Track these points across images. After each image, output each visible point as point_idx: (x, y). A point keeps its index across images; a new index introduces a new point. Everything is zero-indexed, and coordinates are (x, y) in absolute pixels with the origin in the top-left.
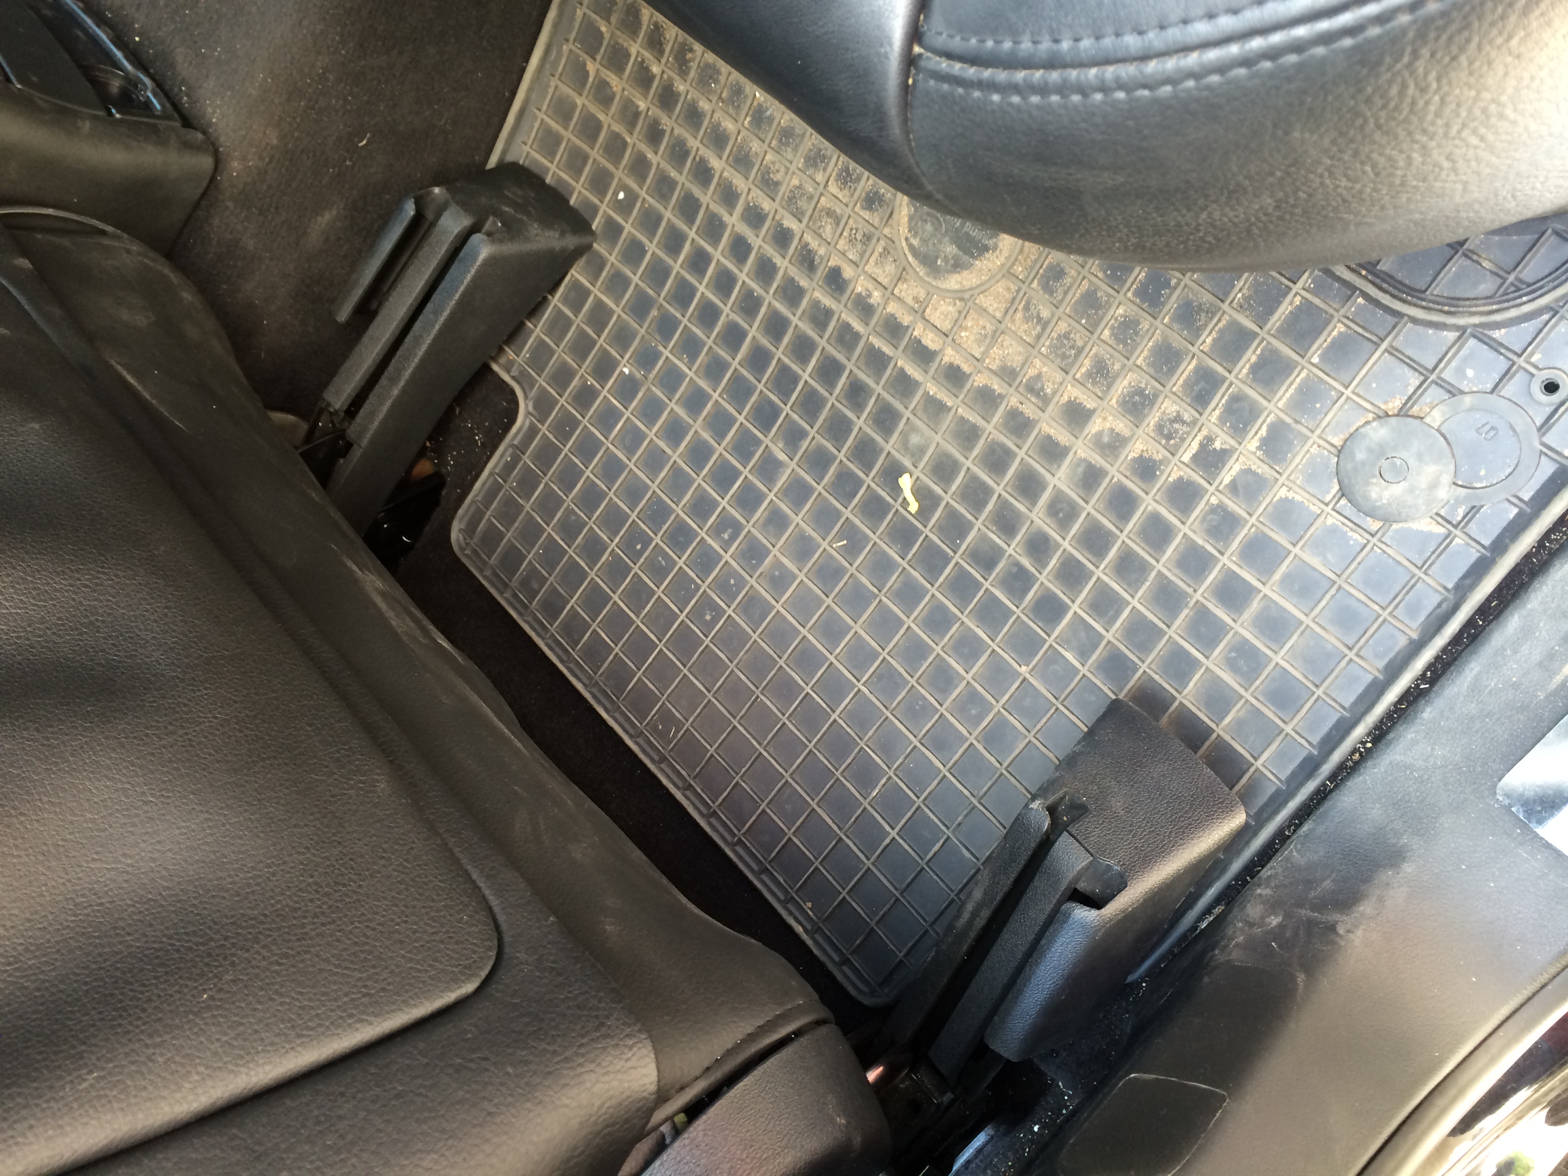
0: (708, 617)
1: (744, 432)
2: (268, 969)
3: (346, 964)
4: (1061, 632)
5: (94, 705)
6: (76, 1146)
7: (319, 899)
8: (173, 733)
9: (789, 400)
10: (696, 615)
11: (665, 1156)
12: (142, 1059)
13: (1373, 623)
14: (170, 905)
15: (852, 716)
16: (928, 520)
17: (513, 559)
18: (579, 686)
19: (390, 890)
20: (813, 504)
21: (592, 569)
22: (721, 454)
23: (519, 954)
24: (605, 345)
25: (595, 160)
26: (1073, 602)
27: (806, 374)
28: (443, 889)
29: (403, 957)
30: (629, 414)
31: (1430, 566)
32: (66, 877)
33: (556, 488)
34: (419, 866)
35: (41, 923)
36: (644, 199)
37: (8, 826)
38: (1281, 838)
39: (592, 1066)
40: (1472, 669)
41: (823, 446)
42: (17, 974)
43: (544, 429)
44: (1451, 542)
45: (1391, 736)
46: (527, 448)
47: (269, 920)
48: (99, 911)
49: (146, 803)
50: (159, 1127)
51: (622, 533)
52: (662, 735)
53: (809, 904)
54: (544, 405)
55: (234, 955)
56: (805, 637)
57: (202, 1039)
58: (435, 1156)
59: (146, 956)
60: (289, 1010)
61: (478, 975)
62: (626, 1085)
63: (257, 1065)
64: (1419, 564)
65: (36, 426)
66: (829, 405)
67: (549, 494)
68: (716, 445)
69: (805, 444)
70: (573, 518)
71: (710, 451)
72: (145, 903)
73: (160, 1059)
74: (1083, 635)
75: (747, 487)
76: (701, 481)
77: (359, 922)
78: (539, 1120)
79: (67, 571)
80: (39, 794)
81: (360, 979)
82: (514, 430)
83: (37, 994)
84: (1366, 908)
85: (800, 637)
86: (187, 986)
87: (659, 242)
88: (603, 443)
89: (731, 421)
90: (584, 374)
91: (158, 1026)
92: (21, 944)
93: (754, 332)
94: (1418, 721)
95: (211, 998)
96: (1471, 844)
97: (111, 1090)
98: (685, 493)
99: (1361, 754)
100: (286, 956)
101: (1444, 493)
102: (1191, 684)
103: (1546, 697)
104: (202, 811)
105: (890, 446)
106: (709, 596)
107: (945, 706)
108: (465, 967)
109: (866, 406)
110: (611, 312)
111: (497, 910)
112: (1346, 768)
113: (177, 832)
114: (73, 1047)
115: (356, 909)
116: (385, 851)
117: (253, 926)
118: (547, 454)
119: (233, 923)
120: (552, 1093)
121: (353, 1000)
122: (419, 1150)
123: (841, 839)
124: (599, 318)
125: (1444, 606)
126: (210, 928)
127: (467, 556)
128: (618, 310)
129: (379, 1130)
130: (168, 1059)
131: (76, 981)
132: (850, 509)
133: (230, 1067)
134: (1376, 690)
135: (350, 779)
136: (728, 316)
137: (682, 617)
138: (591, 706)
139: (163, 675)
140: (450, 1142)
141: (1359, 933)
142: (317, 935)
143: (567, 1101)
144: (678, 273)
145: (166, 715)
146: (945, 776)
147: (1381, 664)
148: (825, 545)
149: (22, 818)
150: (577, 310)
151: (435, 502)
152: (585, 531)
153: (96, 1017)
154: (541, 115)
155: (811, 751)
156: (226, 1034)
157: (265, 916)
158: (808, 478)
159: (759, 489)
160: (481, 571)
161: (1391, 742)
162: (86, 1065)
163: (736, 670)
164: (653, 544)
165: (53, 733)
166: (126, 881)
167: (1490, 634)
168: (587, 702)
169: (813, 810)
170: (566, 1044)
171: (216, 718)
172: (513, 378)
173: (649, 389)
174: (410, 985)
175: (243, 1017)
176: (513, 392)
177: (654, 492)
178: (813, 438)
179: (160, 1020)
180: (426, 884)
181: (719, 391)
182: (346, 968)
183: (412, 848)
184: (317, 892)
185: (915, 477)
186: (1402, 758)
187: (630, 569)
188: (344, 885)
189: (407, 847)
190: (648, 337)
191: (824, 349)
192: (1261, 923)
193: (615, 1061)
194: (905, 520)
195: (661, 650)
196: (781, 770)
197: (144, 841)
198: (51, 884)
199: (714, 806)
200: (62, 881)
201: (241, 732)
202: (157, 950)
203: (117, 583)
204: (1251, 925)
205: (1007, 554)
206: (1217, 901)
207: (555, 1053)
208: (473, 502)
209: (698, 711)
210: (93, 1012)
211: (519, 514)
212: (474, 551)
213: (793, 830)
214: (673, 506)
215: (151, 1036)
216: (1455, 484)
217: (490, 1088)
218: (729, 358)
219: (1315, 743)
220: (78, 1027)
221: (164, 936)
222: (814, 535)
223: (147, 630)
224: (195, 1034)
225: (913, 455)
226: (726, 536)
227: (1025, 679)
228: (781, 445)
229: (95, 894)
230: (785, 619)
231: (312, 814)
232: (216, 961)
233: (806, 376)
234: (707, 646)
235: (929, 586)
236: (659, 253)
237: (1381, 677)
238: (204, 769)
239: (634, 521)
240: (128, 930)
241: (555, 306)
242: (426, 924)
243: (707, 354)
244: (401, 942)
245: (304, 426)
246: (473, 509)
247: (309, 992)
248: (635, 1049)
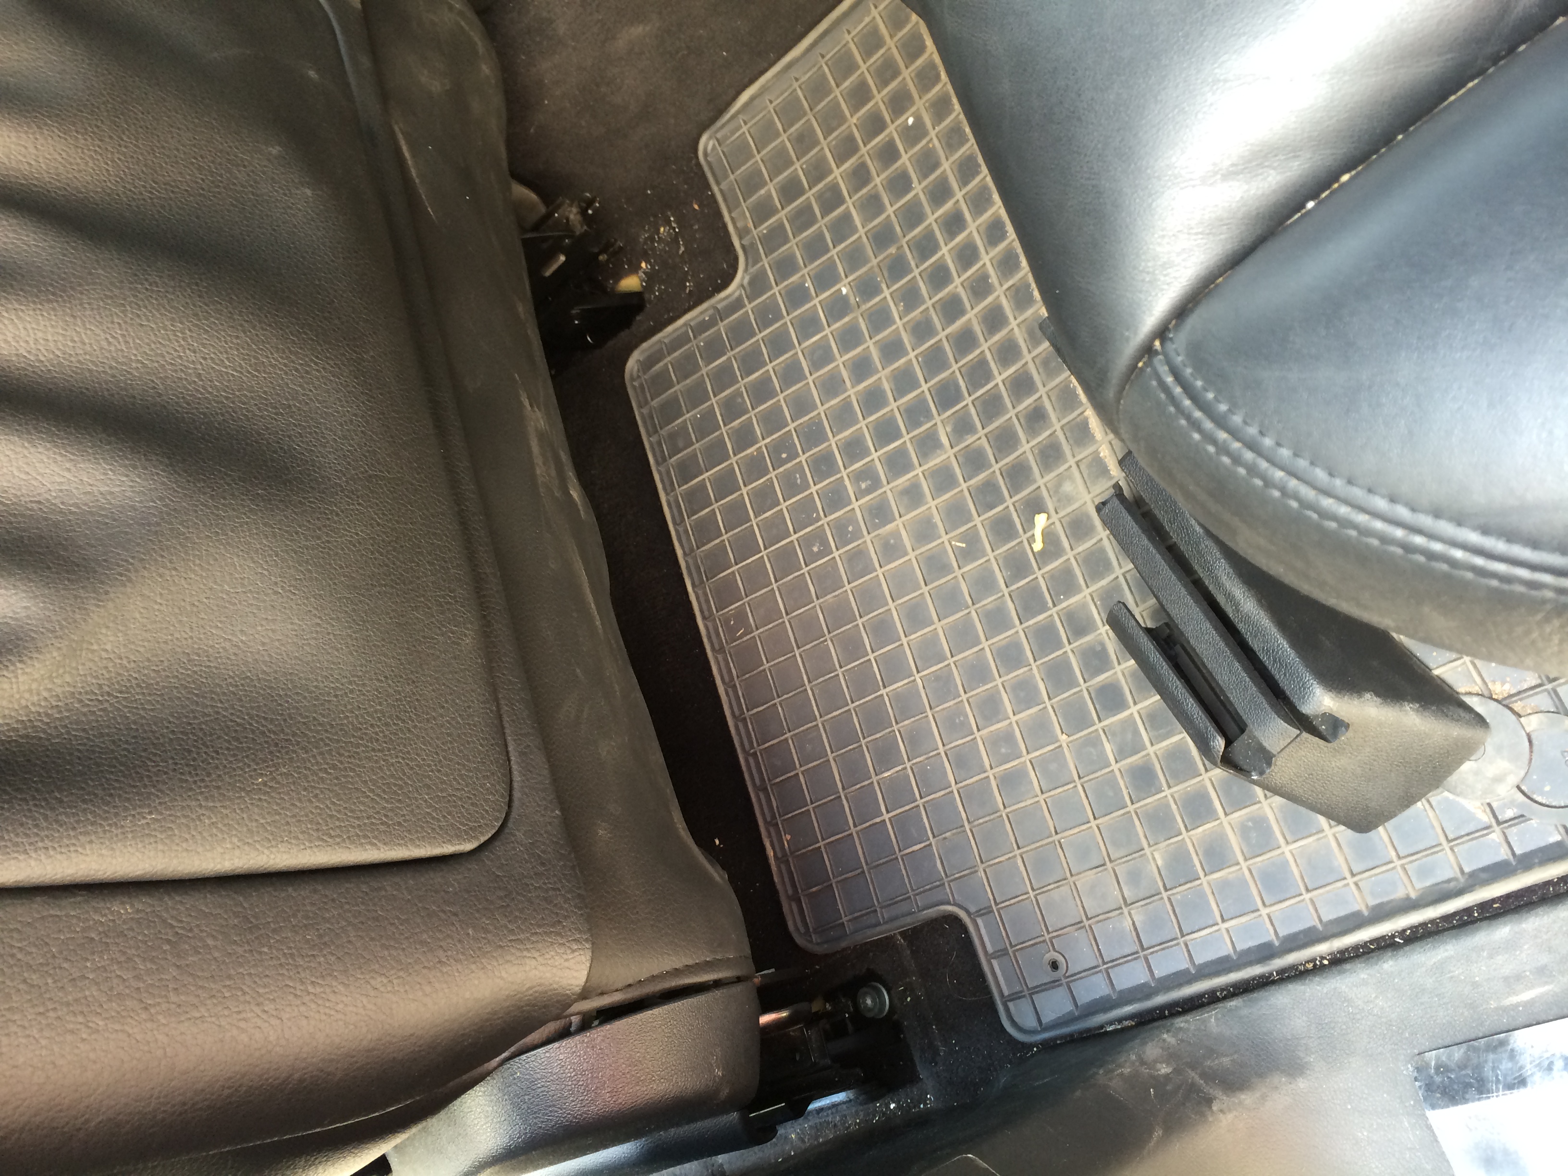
0: (815, 549)
1: (921, 401)
2: (317, 775)
3: (379, 791)
4: (1112, 723)
5: (265, 489)
6: (118, 868)
7: (379, 727)
8: (319, 538)
9: (974, 392)
10: (806, 542)
11: (563, 1043)
12: (194, 817)
13: (1385, 864)
14: (261, 688)
15: (897, 698)
16: (1045, 564)
17: (671, 410)
18: (679, 552)
19: (438, 738)
20: (952, 496)
21: (735, 455)
22: (892, 410)
23: (519, 834)
24: (836, 257)
25: (904, 79)
26: (1135, 703)
27: (1000, 377)
28: (480, 752)
29: (426, 801)
30: (828, 332)
31: (1458, 844)
32: (190, 634)
33: (736, 366)
34: (469, 724)
35: (157, 666)
36: (931, 139)
37: (161, 576)
38: (1211, 999)
39: (536, 954)
40: (1447, 950)
41: (984, 449)
42: (124, 703)
43: (749, 307)
44: (1487, 834)
45: (1348, 966)
46: (727, 317)
47: (333, 731)
48: (205, 672)
49: (276, 593)
50: (188, 873)
51: (774, 436)
52: (731, 631)
53: (788, 837)
54: (758, 285)
55: (295, 752)
56: (890, 609)
57: (245, 816)
58: (385, 981)
59: (228, 727)
60: (320, 814)
61: (478, 839)
62: (557, 979)
63: (278, 852)
64: (1451, 836)
65: (309, 192)
66: (1007, 417)
67: (727, 369)
68: (891, 399)
69: (970, 440)
70: (740, 400)
71: (884, 403)
72: (244, 679)
73: (206, 821)
74: (1129, 736)
75: (901, 452)
76: (863, 425)
77: (403, 759)
78: (476, 982)
79: (287, 351)
80: (194, 556)
81: (384, 808)
82: (723, 294)
83: (133, 726)
84: (1246, 1098)
85: (886, 608)
86: (249, 766)
87: (926, 187)
88: (795, 347)
89: (915, 385)
90: (804, 275)
91: (215, 792)
92: (136, 678)
93: (972, 316)
94: (1377, 967)
95: (265, 784)
96: (1366, 1091)
97: (161, 832)
98: (846, 430)
99: (1315, 965)
100: (334, 767)
101: (1505, 791)
102: (1200, 829)
103: (1496, 1009)
104: (315, 615)
105: (1042, 481)
106: (824, 530)
107: (981, 733)
108: (471, 828)
109: (1040, 434)
110: (855, 230)
111: (516, 785)
112: (1296, 970)
113: (290, 627)
114: (145, 786)
115: (405, 746)
116: (447, 702)
117: (318, 732)
118: (742, 332)
119: (304, 723)
120: (495, 964)
121: (372, 823)
122: (374, 970)
123: (840, 797)
124: (842, 229)
125: (1452, 885)
126: (285, 720)
127: (634, 387)
128: (862, 231)
129: (350, 942)
130: (213, 823)
131: (167, 728)
132: (982, 518)
133: (258, 846)
134: (1356, 922)
135: (444, 626)
136: (956, 287)
137: (794, 537)
138: (682, 574)
139: (329, 479)
140: (401, 974)
141: (1230, 1116)
142: (366, 758)
143: (504, 974)
144: (930, 224)
145: (318, 519)
146: (952, 792)
147: (1372, 902)
148: (945, 538)
149: (174, 573)
150: (825, 212)
151: (627, 322)
152: (744, 418)
153: (172, 767)
154: (874, 13)
155: (849, 710)
156: (264, 818)
157: (332, 726)
158: (958, 471)
159: (911, 459)
160: (640, 406)
161: (1345, 972)
162: (149, 806)
163: (818, 607)
164: (797, 460)
165: (223, 505)
166: (235, 654)
167: (1478, 929)
168: (679, 567)
169: (828, 761)
170: (524, 928)
171: (357, 534)
172: (743, 247)
173: (856, 318)
174: (422, 827)
175: (283, 808)
176: (736, 259)
177: (819, 414)
178: (980, 438)
179: (218, 788)
180: (468, 743)
181: (916, 352)
182: (378, 795)
183: (469, 707)
184: (380, 720)
185: (1050, 521)
186: (1347, 990)
187: (767, 472)
188: (403, 721)
189: (466, 705)
190: (877, 270)
191: (1026, 363)
192: (1151, 1065)
193: (557, 958)
194: (1024, 552)
195: (762, 556)
196: (817, 713)
197: (262, 625)
198: (177, 635)
199: (747, 714)
200: (186, 636)
201: (372, 553)
202: (238, 724)
203: (322, 377)
204: (1143, 1063)
205: (1098, 632)
206: (1131, 1017)
207: (512, 931)
208: (660, 341)
209: (770, 626)
210: (170, 762)
211: (694, 373)
212: (641, 385)
213: (803, 769)
214: (830, 435)
215: (206, 799)
216: (1518, 788)
217: (450, 941)
218: (939, 327)
219: (1281, 935)
220: (154, 770)
221: (248, 714)
222: (940, 524)
223: (331, 430)
224: (241, 809)
225: (1059, 501)
226: (863, 486)
227: (1060, 746)
228: (949, 429)
229: (207, 656)
230: (880, 585)
231: (401, 648)
232: (279, 752)
233: (999, 379)
234: (803, 574)
235: (1017, 622)
236: (922, 197)
237: (1366, 913)
238: (331, 579)
239: (790, 430)
240: (222, 697)
241: (808, 198)
242: (455, 779)
243: (921, 313)
244: (429, 787)
245: (542, 209)
246: (657, 347)
247: (340, 805)
248: (577, 953)
